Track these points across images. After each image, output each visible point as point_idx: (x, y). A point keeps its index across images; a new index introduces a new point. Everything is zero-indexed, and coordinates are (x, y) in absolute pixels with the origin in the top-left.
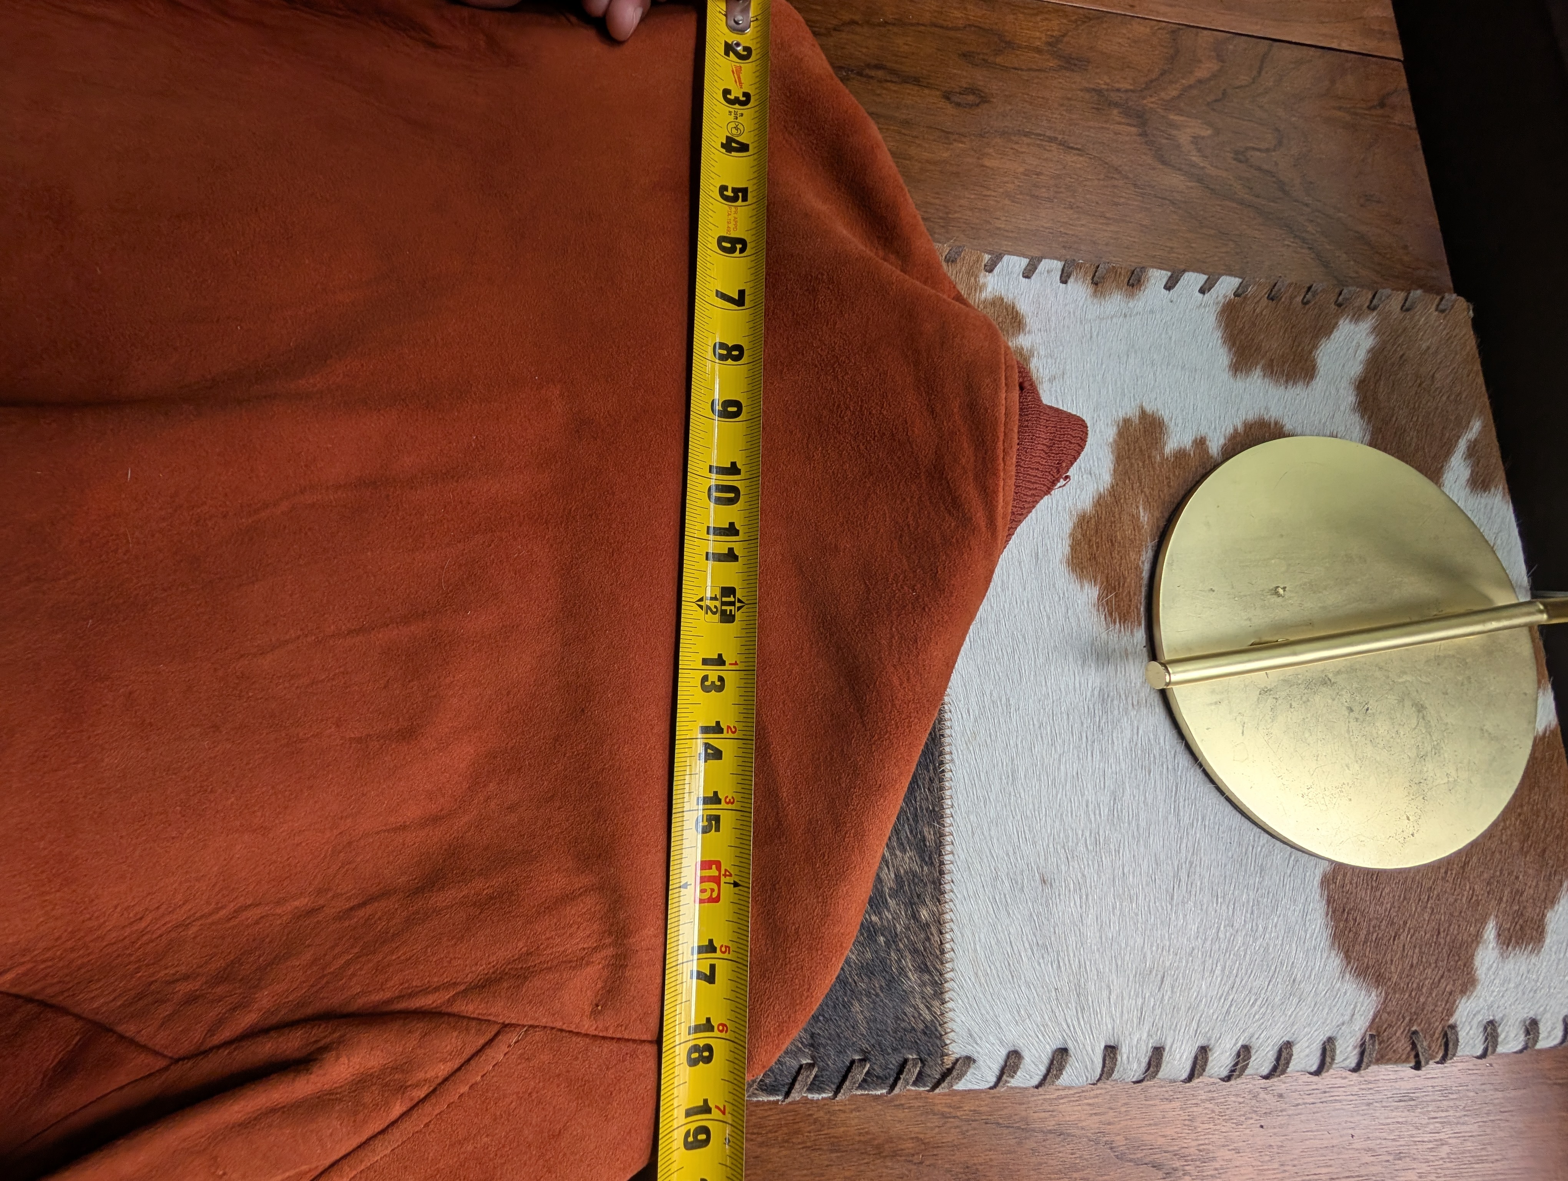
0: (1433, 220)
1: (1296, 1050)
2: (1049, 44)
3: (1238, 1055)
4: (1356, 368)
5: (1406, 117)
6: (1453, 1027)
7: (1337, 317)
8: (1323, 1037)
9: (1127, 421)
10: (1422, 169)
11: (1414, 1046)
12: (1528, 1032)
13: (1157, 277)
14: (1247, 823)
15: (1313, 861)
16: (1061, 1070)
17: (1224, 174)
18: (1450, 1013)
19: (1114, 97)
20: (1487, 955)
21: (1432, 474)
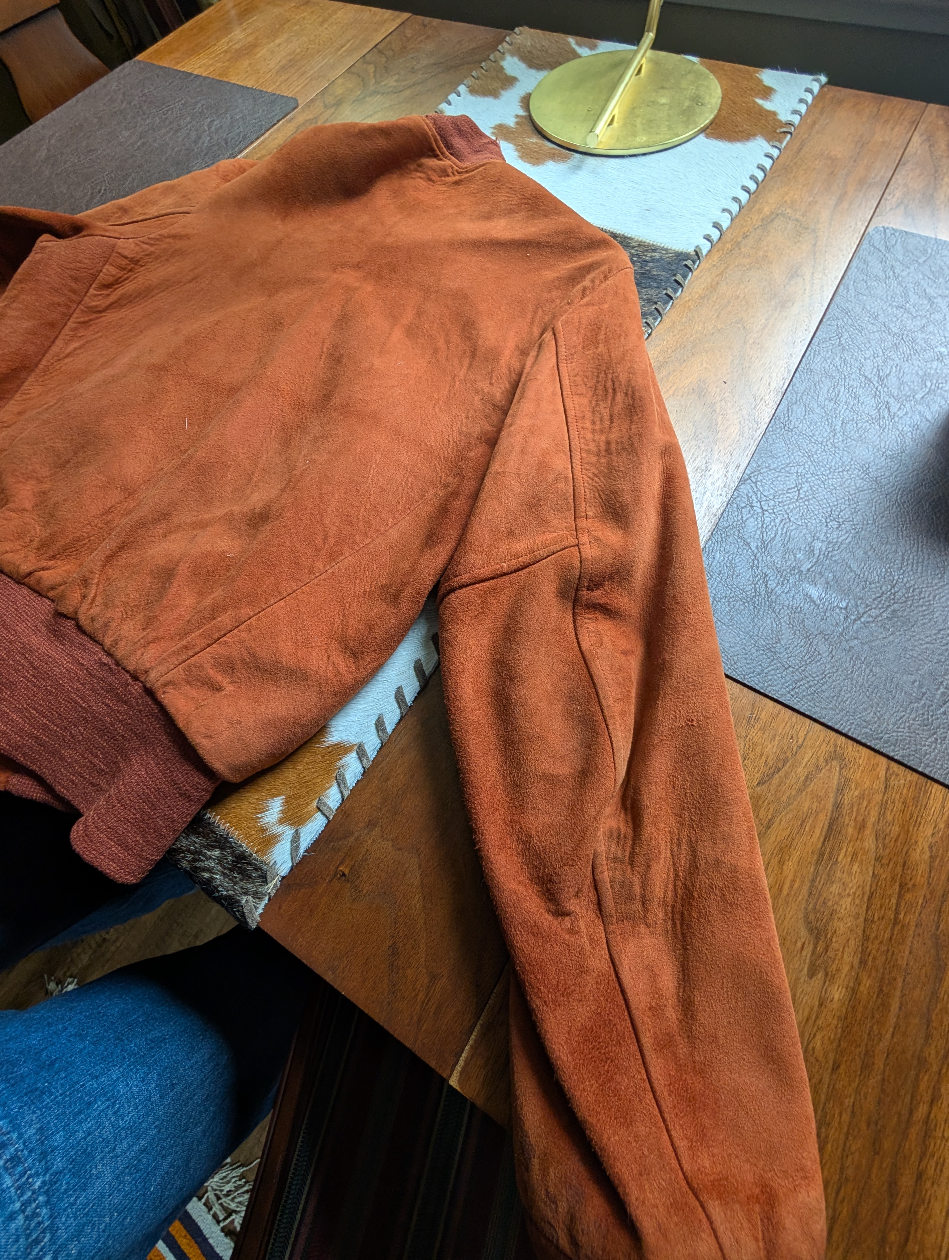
0: (482, 28)
3: (752, 180)
4: (523, 66)
5: (436, 22)
6: (785, 122)
7: (498, 64)
8: (762, 155)
11: (784, 133)
12: (802, 103)
16: (720, 225)
17: (417, 78)
18: (780, 121)
19: (361, 97)
20: (767, 105)
21: (576, 56)
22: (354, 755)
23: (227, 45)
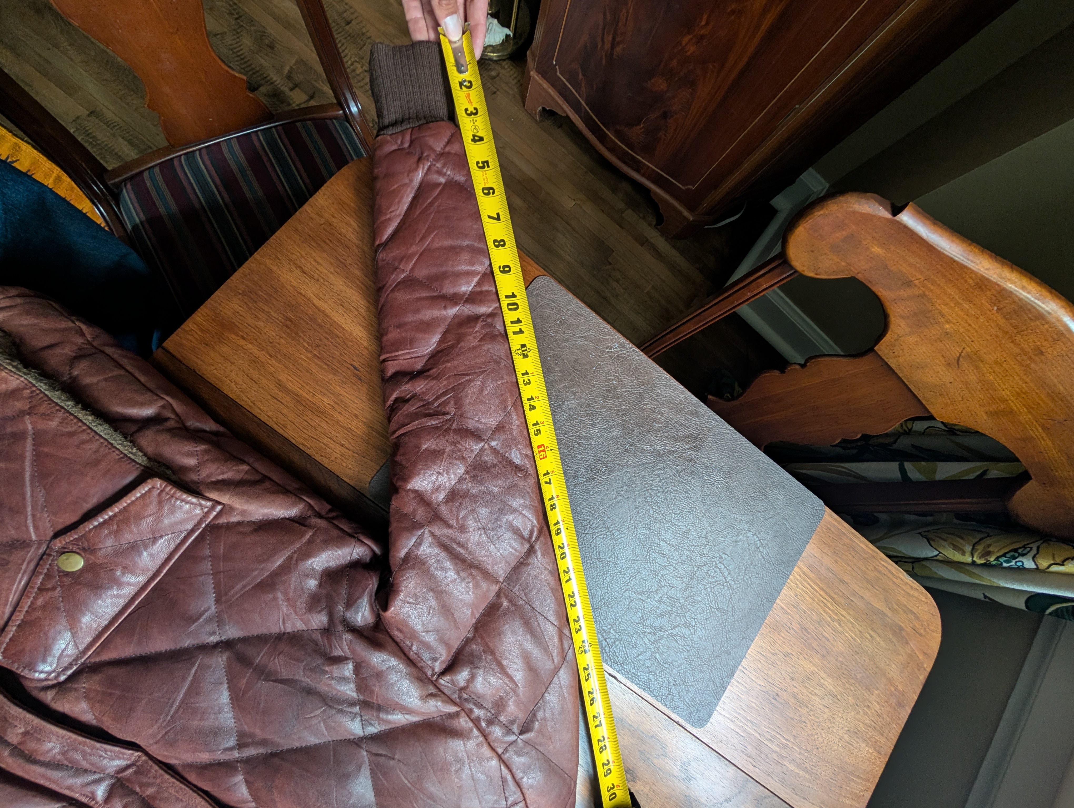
23: (833, 620)
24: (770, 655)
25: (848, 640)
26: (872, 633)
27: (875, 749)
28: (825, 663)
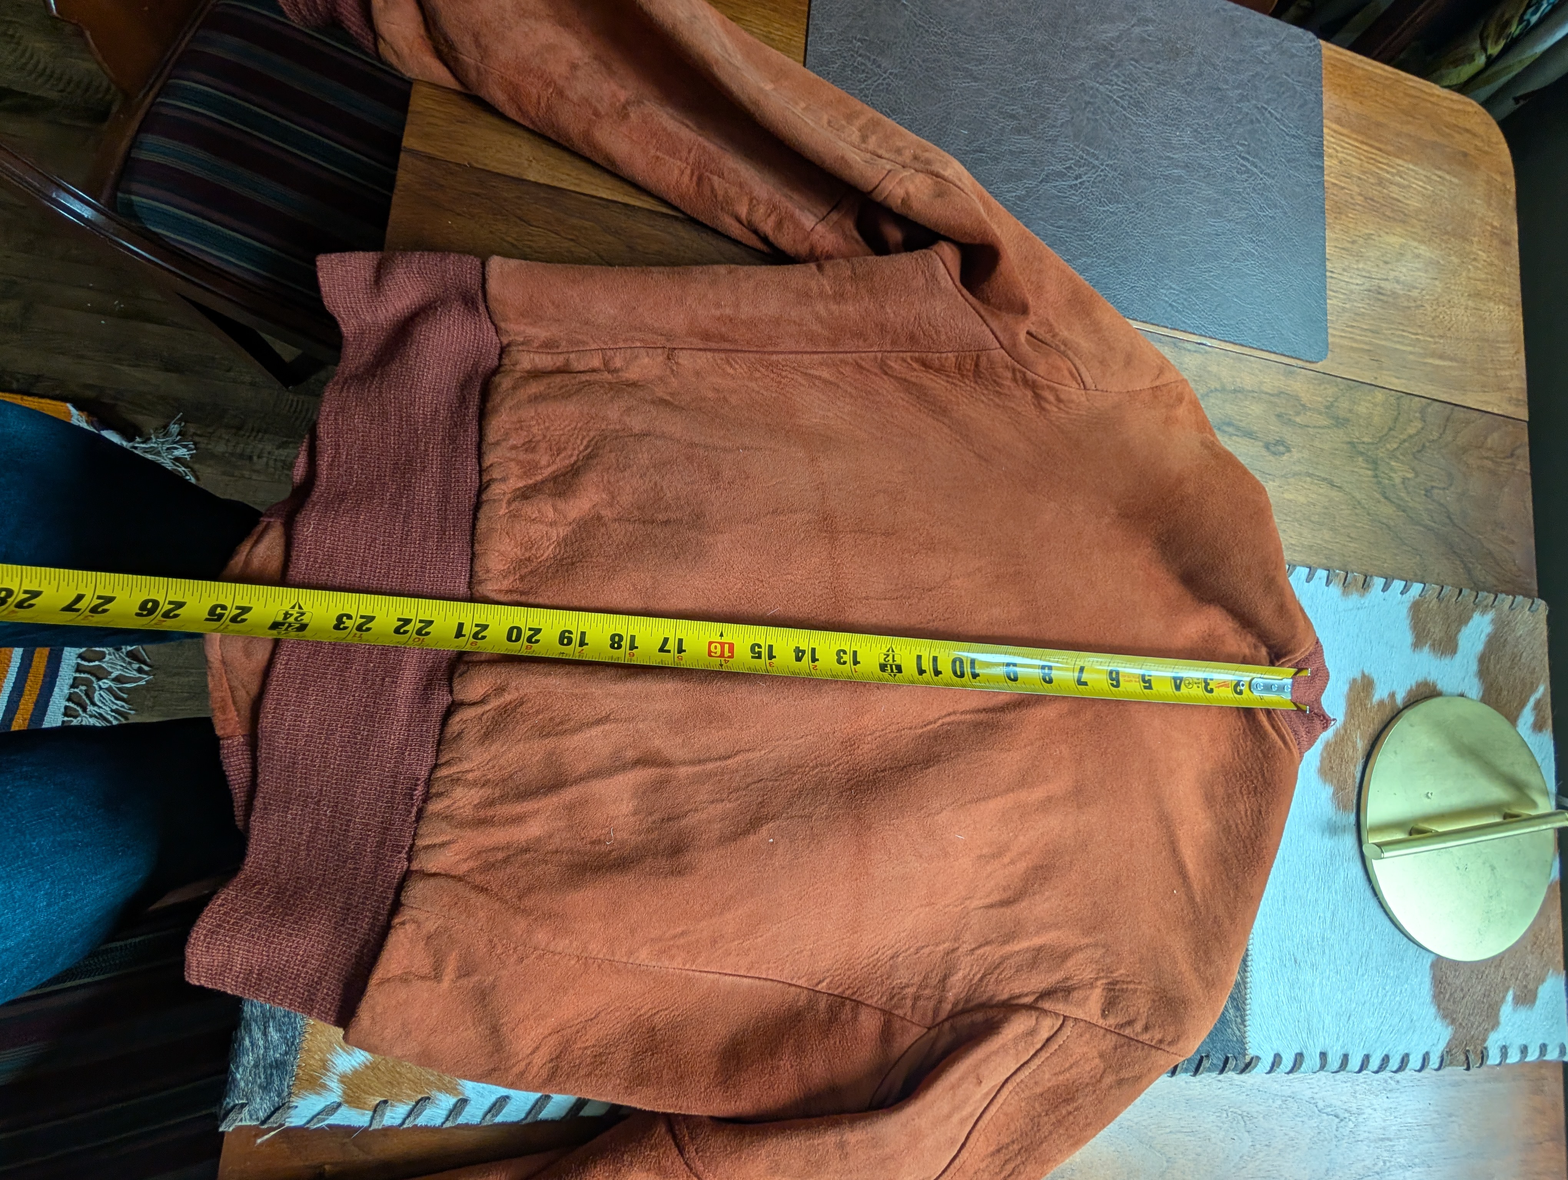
0: (1532, 541)
1: (1411, 1057)
2: (1327, 407)
3: (1383, 1060)
4: (1480, 647)
5: (1524, 466)
6: (1486, 1048)
7: (1473, 611)
8: (1424, 1052)
9: (1354, 680)
10: (1530, 505)
11: (1467, 1058)
12: (1522, 1052)
13: (1378, 582)
14: (1397, 932)
15: (1428, 954)
16: (1301, 1065)
17: (1417, 506)
18: (1485, 1040)
19: (1361, 448)
20: (1506, 1009)
21: (1513, 719)
22: (451, 1101)
23: (1393, 174)
24: (1349, 245)
25: (1419, 192)
26: (1439, 173)
27: (1504, 303)
28: (1409, 229)
